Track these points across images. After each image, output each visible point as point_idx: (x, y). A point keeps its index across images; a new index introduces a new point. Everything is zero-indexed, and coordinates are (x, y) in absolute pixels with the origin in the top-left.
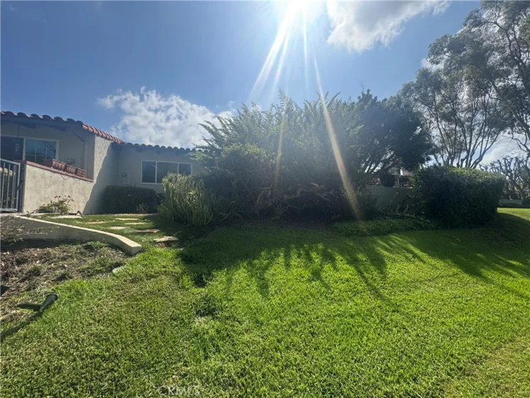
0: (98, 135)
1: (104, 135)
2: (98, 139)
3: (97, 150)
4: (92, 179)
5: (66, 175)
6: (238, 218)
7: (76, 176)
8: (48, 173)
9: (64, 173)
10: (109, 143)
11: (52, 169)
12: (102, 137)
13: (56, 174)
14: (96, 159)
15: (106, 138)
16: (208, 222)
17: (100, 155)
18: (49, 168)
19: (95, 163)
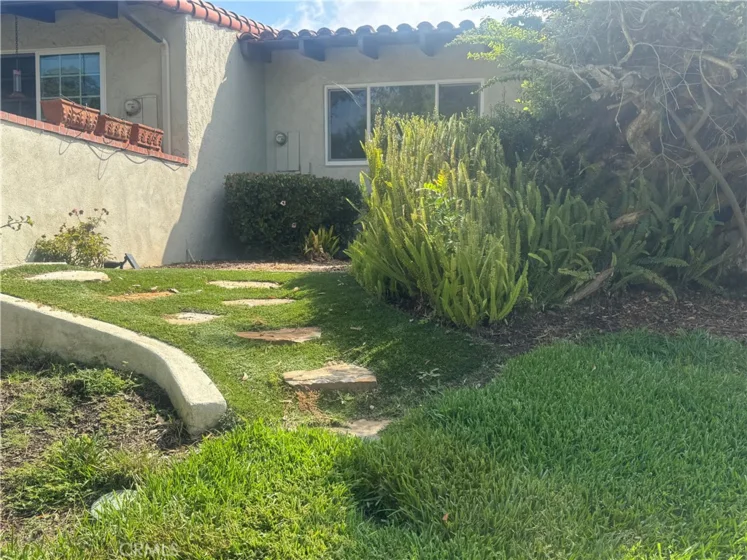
0: (194, 14)
1: (214, 15)
2: (193, 27)
3: (193, 63)
4: (185, 154)
5: (106, 146)
6: (656, 290)
7: (133, 148)
8: (50, 143)
9: (98, 139)
10: (229, 38)
11: (61, 129)
12: (207, 19)
13: (76, 145)
14: (192, 95)
15: (219, 24)
16: (508, 308)
17: (205, 81)
18: (52, 127)
19: (190, 105)
